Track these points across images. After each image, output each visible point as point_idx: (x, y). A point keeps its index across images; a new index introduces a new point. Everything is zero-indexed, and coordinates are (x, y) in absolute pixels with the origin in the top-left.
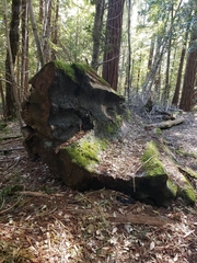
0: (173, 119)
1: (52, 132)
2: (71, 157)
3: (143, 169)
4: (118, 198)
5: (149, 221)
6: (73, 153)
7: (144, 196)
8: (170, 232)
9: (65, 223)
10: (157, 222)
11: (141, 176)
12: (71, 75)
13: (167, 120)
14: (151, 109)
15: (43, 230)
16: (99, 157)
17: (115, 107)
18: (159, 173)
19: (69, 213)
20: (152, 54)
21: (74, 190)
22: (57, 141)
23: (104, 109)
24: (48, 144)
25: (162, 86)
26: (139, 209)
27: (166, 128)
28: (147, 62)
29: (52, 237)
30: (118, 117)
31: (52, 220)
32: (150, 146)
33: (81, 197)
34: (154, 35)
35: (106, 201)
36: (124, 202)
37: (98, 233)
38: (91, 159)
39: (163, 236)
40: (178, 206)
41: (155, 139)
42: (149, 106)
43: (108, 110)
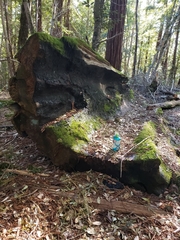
0: (177, 99)
1: (37, 109)
2: (56, 137)
3: (135, 152)
4: (105, 182)
5: (136, 209)
6: (59, 133)
7: (133, 181)
8: (159, 225)
9: (43, 207)
10: (145, 212)
11: (131, 159)
12: (60, 48)
13: (171, 100)
14: (155, 89)
15: (16, 216)
16: (89, 137)
17: (116, 86)
18: (151, 157)
19: (50, 195)
20: (160, 35)
21: (61, 170)
22: (43, 119)
23: (102, 87)
24: (35, 122)
25: (169, 68)
26: (126, 196)
27: (170, 108)
28: (155, 44)
29: (24, 224)
30: (119, 96)
31: (29, 203)
32: (148, 126)
33: (67, 178)
34: (163, 16)
35: (92, 185)
36: (111, 187)
37: (77, 221)
38: (80, 139)
39: (151, 228)
40: (171, 194)
41: (155, 119)
42: (154, 86)
43: (107, 89)
